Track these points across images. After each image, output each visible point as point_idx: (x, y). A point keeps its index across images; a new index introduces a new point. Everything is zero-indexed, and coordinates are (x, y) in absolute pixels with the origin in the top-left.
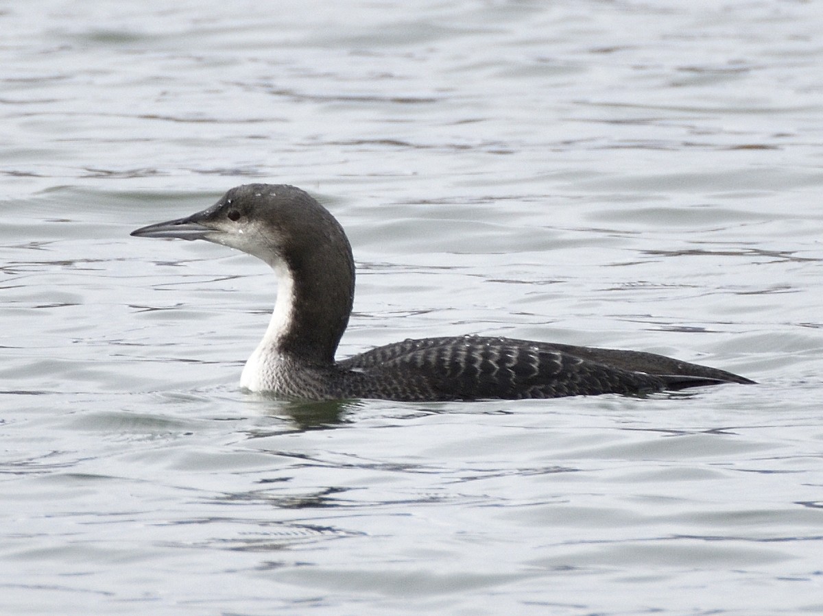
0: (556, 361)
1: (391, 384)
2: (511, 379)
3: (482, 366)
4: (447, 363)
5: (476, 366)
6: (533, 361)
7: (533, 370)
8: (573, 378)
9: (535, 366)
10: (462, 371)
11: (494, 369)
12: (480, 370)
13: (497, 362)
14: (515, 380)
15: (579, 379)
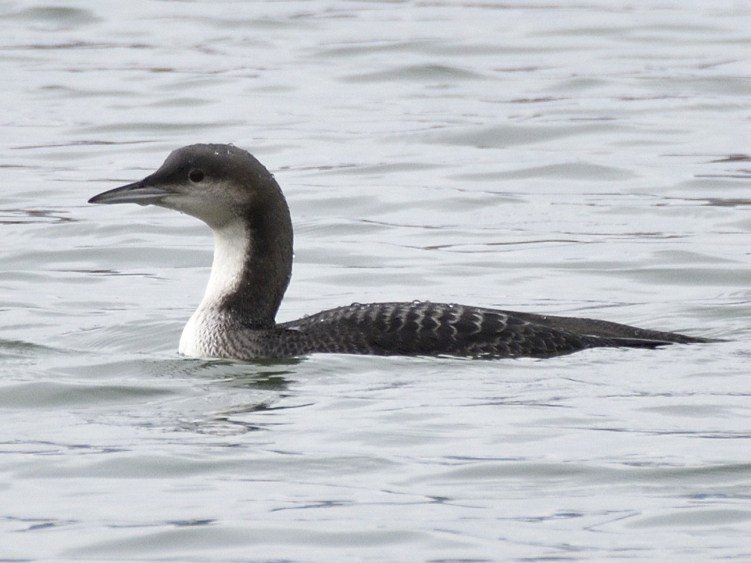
0: (501, 321)
1: (327, 341)
2: (452, 336)
3: (423, 322)
4: (388, 319)
5: (418, 321)
6: (477, 319)
7: (475, 327)
8: (517, 338)
9: (478, 324)
10: (403, 326)
11: (436, 325)
12: (421, 326)
13: (440, 319)
14: (455, 336)
15: (523, 339)
